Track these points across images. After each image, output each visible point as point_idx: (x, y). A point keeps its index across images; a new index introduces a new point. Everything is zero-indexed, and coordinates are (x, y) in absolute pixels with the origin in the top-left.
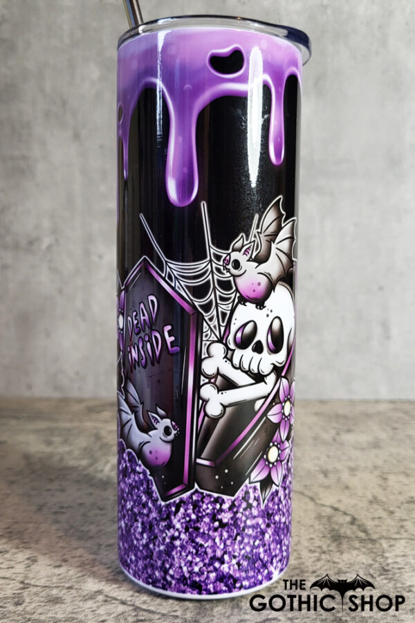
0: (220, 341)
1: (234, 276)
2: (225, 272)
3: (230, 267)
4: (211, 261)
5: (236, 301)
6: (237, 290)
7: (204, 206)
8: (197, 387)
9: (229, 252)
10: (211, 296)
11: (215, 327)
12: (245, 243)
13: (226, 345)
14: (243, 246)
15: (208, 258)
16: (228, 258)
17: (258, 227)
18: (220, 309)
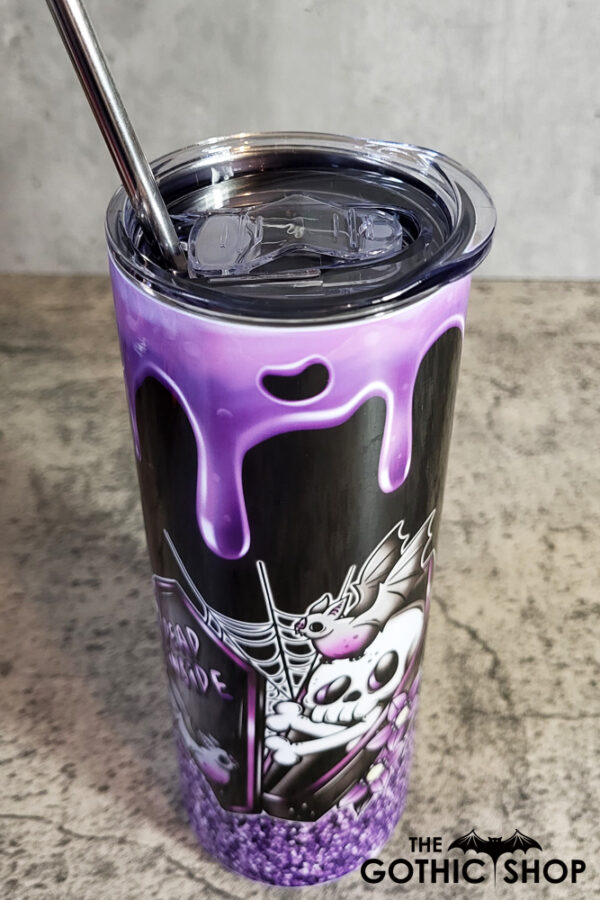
0: (294, 700)
1: (314, 640)
2: (298, 636)
3: (307, 630)
4: (275, 625)
5: (317, 662)
6: (318, 651)
7: (261, 567)
8: (260, 737)
9: (304, 615)
10: (276, 659)
11: (284, 689)
12: (332, 601)
13: (302, 704)
14: (328, 606)
15: (271, 622)
16: (303, 622)
17: (354, 579)
18: (291, 673)
